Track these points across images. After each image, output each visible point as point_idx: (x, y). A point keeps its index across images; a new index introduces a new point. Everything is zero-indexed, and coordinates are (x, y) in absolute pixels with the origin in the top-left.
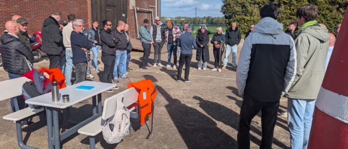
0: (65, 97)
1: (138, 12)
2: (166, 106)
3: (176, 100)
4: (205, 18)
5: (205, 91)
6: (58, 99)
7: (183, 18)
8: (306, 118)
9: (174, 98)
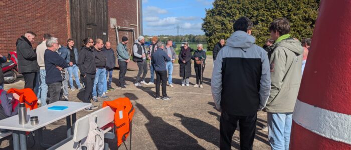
0: (34, 119)
1: (119, 30)
2: (146, 125)
3: (157, 117)
4: (186, 36)
5: (186, 107)
6: (26, 122)
7: (166, 36)
8: (286, 131)
9: (155, 115)
